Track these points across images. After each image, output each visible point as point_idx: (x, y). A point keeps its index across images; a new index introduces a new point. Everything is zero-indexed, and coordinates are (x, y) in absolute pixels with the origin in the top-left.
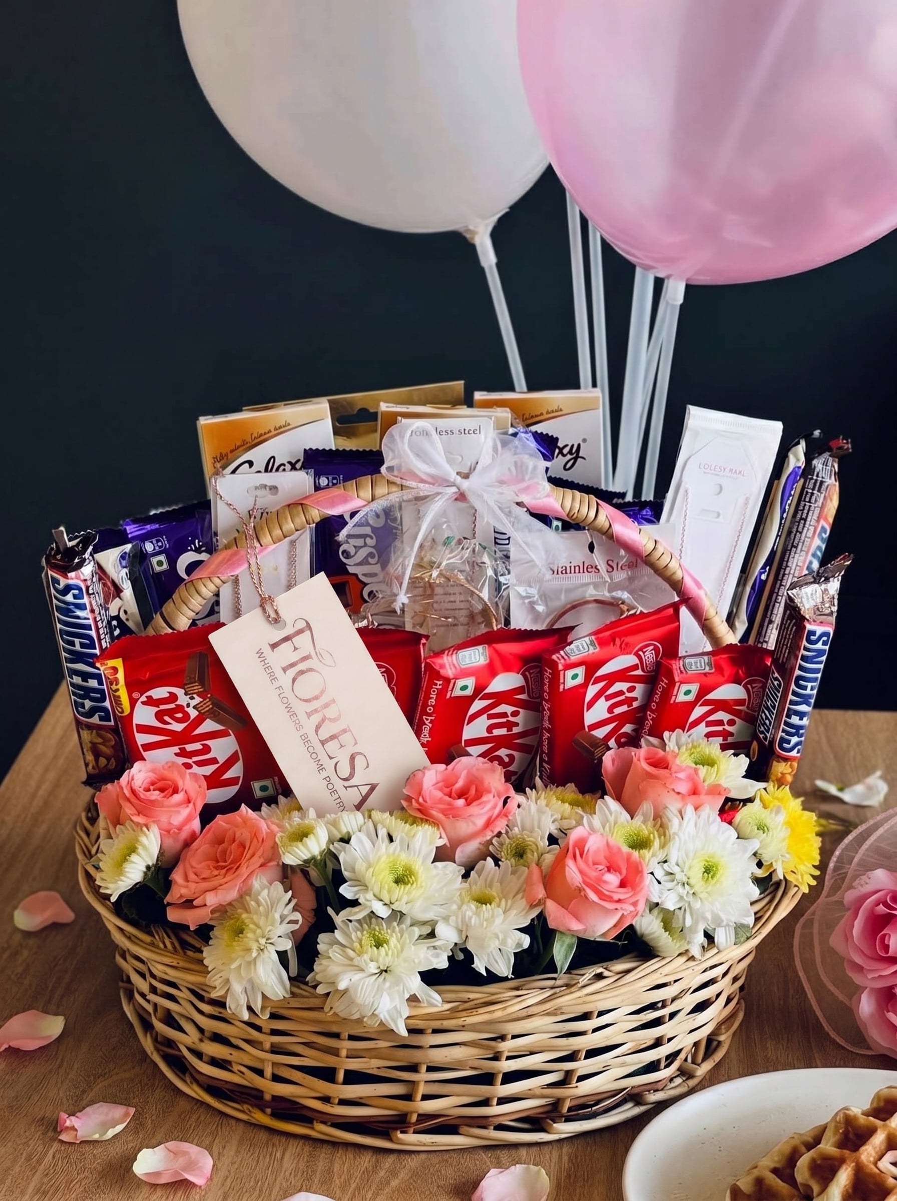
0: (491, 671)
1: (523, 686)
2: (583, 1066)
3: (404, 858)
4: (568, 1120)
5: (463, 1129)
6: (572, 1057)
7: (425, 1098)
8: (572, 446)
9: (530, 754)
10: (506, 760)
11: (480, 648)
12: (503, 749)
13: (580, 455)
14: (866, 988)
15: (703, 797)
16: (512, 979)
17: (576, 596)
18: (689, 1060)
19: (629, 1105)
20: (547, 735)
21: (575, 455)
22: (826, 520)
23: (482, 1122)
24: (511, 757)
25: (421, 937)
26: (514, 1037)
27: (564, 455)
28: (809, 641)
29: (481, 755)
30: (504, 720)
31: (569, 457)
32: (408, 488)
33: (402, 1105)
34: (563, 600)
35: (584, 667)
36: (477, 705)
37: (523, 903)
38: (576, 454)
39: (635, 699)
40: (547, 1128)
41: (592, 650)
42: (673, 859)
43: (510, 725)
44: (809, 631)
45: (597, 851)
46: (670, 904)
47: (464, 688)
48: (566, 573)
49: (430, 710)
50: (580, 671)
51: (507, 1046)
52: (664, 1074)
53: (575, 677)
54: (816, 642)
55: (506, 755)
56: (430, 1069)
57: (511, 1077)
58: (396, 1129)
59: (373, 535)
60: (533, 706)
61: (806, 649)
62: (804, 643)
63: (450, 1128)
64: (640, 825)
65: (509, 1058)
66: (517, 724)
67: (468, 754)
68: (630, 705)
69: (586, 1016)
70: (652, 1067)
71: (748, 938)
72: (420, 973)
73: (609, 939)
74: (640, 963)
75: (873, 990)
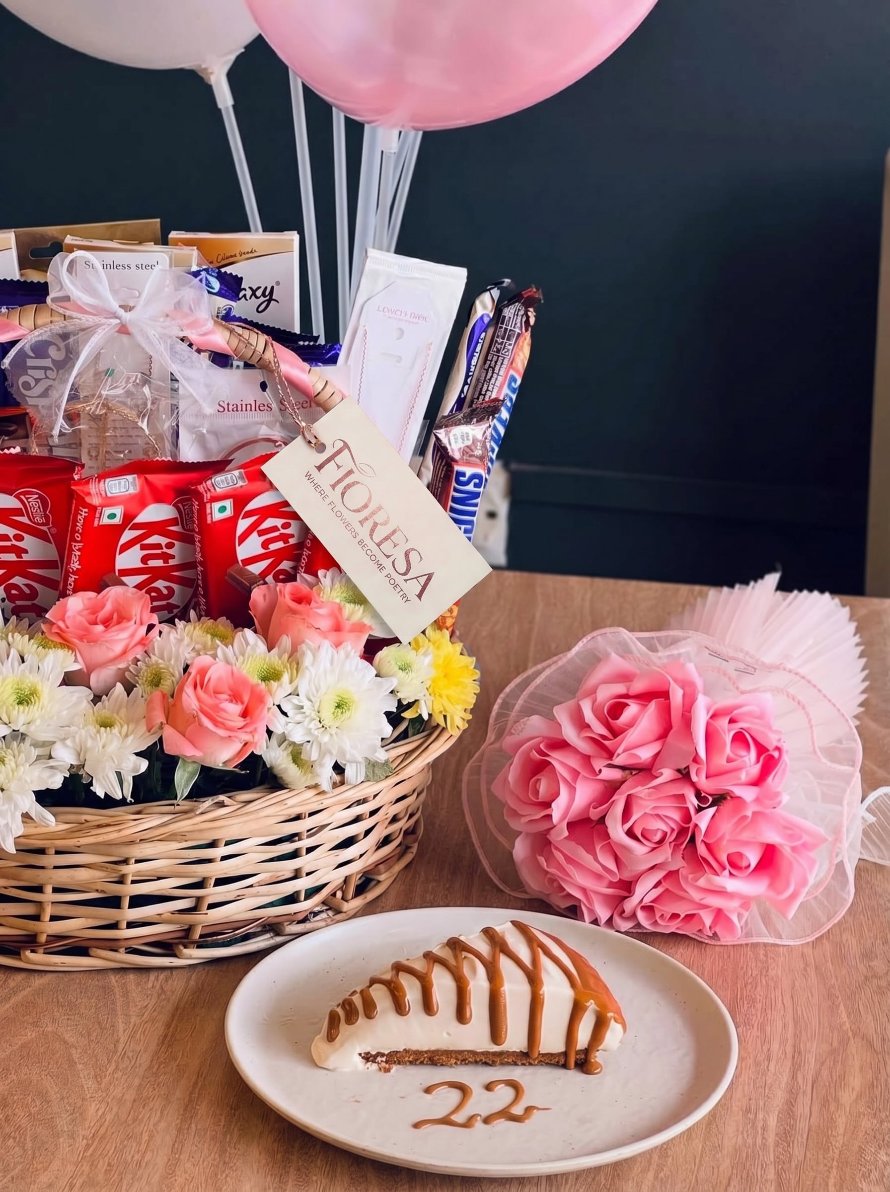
0: (141, 502)
1: (176, 518)
2: (214, 893)
3: (31, 680)
4: (200, 946)
5: (93, 951)
6: (200, 884)
7: (53, 918)
8: (266, 288)
9: (192, 588)
10: (165, 592)
11: (130, 477)
12: (160, 581)
13: (273, 298)
14: (521, 833)
15: (345, 635)
16: (131, 804)
17: (249, 435)
18: (339, 894)
19: (268, 936)
20: (200, 568)
21: (268, 298)
22: (517, 371)
23: (112, 945)
24: (171, 590)
25: (39, 758)
26: (137, 861)
27: (257, 298)
28: (458, 482)
29: (136, 587)
30: (159, 551)
31: (262, 299)
32: (71, 318)
33: (32, 925)
34: (237, 438)
35: (232, 500)
36: (128, 535)
37: (143, 728)
38: (269, 296)
39: (292, 536)
40: (178, 954)
41: (240, 483)
42: (302, 692)
43: (166, 557)
44: (457, 472)
45: (220, 679)
46: (298, 737)
47: (112, 516)
48: (237, 410)
49: (78, 537)
50: (228, 504)
51: (131, 869)
52: (304, 906)
53: (222, 509)
54: (467, 483)
55: (165, 587)
56: (56, 890)
57: (138, 901)
58: (26, 948)
59: (54, 368)
60: (186, 538)
61: (456, 490)
62: (454, 484)
63: (80, 950)
64: (275, 658)
65: (133, 882)
66: (173, 557)
67: (123, 584)
68: (286, 542)
69: (213, 844)
70: (292, 899)
71: (387, 777)
72: (35, 792)
73: (230, 768)
74: (265, 794)
75: (528, 834)
